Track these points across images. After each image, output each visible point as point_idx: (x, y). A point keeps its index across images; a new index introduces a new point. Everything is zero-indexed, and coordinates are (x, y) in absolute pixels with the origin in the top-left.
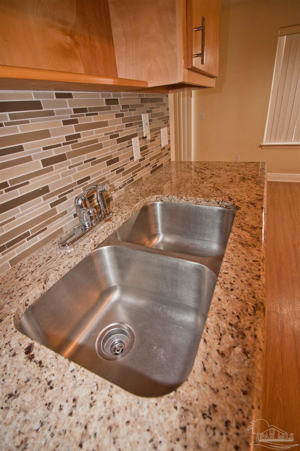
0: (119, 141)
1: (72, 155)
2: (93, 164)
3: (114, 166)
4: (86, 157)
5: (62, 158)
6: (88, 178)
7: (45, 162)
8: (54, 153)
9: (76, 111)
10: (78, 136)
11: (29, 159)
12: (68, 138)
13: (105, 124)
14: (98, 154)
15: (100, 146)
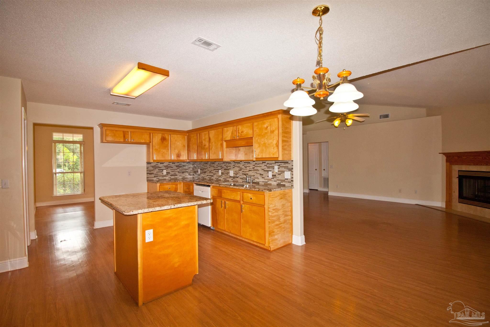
0: (264, 171)
1: (253, 171)
2: (256, 173)
3: (262, 176)
4: (255, 172)
5: (251, 170)
6: (255, 176)
7: (249, 170)
8: (250, 169)
9: (255, 164)
10: (255, 168)
11: (247, 169)
12: (253, 168)
13: (261, 167)
14: (258, 172)
15: (259, 171)
